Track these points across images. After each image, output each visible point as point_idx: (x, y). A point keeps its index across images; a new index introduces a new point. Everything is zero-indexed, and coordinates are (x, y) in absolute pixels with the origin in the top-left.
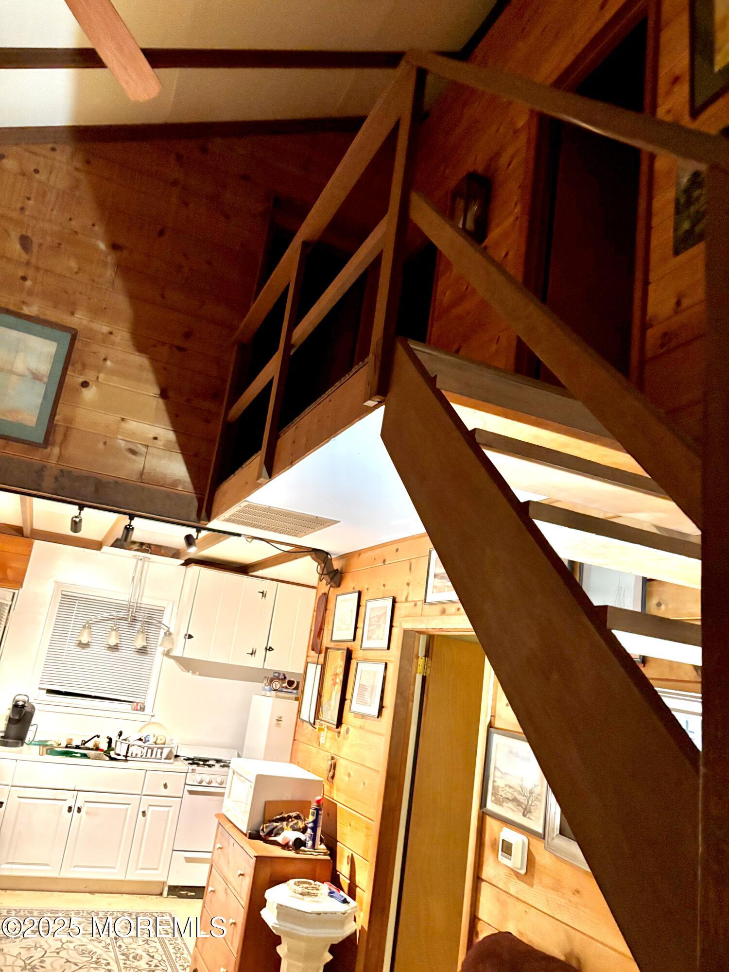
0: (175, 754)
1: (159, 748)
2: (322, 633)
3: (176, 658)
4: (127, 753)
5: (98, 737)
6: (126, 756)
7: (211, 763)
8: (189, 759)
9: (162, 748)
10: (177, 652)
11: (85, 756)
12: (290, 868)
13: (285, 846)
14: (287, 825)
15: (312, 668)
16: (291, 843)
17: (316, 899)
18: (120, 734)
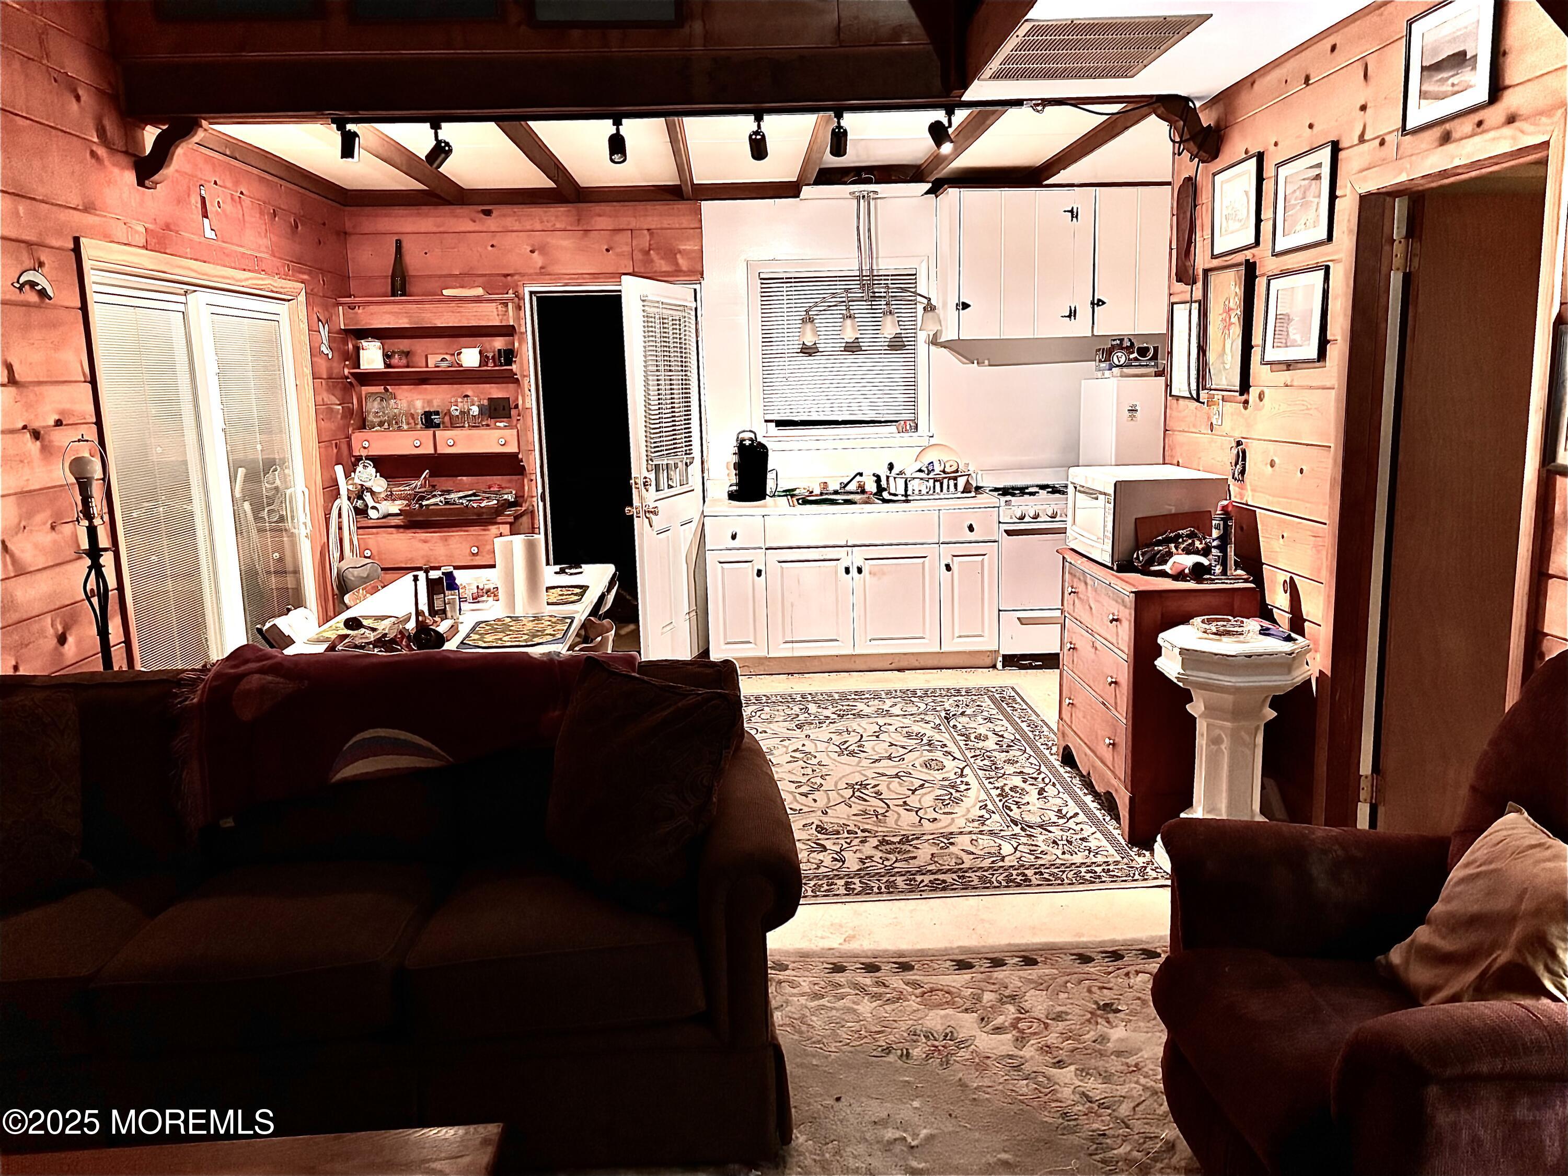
0: (974, 485)
1: (950, 479)
2: (1192, 248)
3: (946, 345)
4: (906, 490)
5: (861, 474)
6: (906, 495)
7: (1030, 490)
8: (996, 490)
9: (955, 479)
10: (949, 334)
11: (847, 502)
12: (1191, 604)
13: (1180, 576)
14: (1176, 548)
15: (1181, 313)
16: (1187, 571)
17: (1241, 638)
18: (891, 467)
